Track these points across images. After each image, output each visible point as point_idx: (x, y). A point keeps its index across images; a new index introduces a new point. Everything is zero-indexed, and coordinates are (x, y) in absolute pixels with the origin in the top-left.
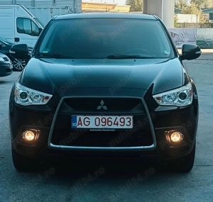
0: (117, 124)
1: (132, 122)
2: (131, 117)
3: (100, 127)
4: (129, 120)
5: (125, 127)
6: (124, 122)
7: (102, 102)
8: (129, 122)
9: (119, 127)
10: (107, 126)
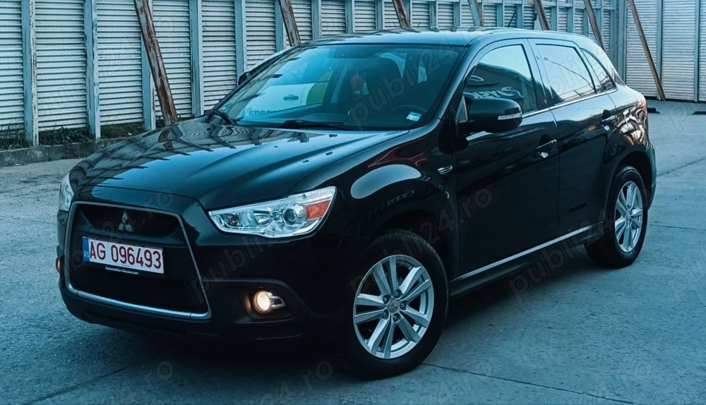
0: (141, 263)
1: (161, 260)
2: (160, 251)
3: (119, 264)
4: (157, 256)
5: (153, 270)
6: (150, 260)
7: (125, 216)
8: (158, 260)
9: (145, 268)
10: (127, 265)
